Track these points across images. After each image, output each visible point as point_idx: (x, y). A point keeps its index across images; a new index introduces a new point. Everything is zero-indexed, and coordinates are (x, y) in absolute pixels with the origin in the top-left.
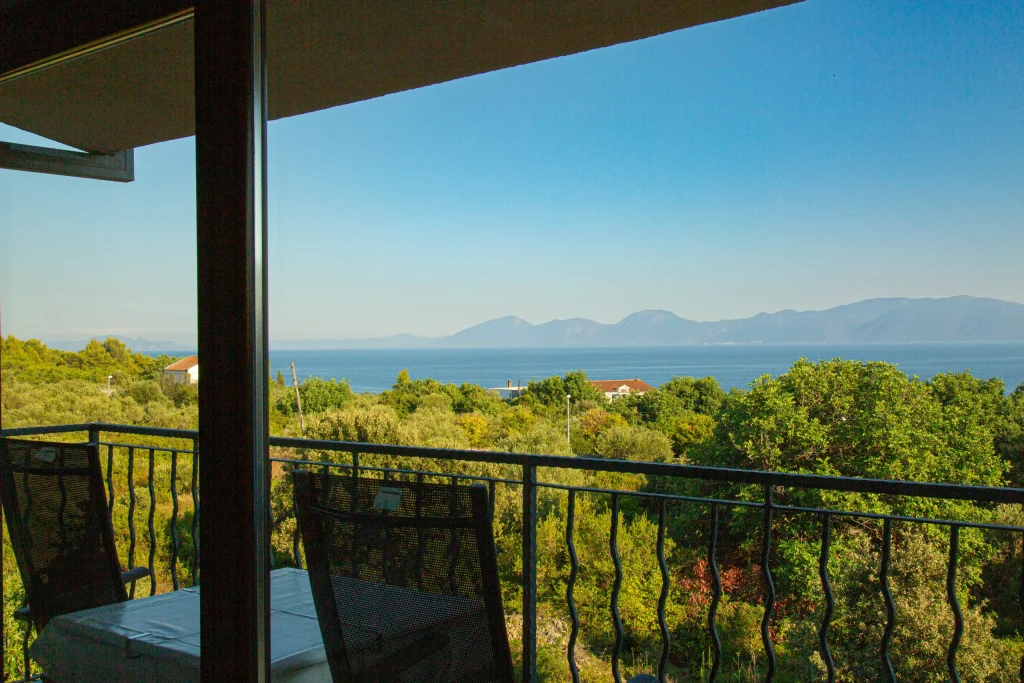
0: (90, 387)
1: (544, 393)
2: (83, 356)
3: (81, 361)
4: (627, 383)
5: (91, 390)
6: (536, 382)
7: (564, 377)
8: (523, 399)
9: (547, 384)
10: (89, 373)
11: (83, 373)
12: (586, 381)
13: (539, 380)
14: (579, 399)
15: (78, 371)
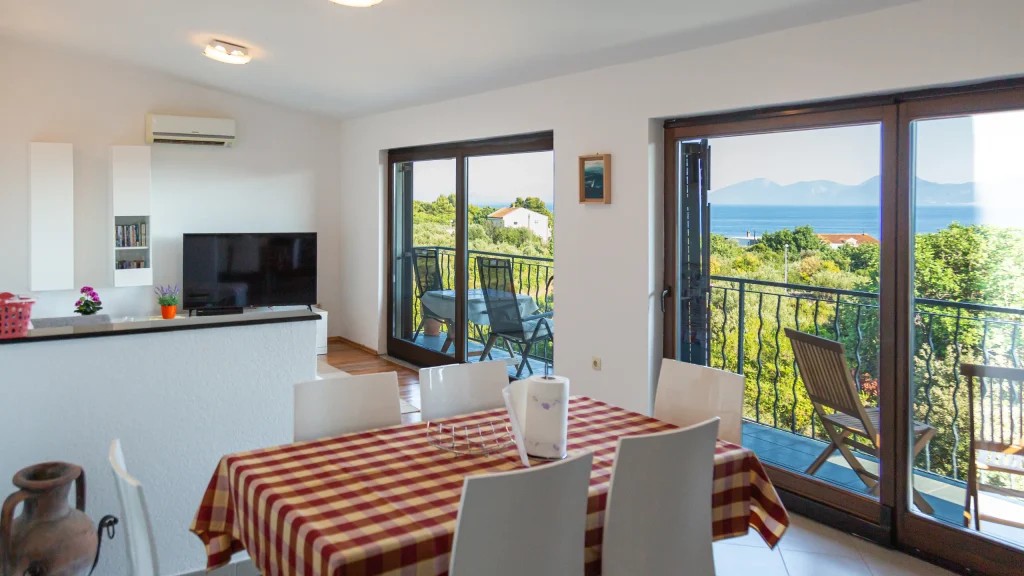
0: (439, 227)
1: (775, 243)
2: (435, 206)
3: (434, 210)
4: (854, 237)
5: (439, 230)
6: (769, 234)
7: (793, 230)
8: (757, 247)
9: (778, 236)
10: (438, 218)
11: (434, 218)
12: (813, 234)
13: (771, 232)
14: (804, 248)
15: (431, 216)
